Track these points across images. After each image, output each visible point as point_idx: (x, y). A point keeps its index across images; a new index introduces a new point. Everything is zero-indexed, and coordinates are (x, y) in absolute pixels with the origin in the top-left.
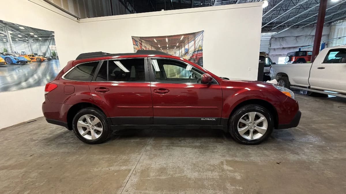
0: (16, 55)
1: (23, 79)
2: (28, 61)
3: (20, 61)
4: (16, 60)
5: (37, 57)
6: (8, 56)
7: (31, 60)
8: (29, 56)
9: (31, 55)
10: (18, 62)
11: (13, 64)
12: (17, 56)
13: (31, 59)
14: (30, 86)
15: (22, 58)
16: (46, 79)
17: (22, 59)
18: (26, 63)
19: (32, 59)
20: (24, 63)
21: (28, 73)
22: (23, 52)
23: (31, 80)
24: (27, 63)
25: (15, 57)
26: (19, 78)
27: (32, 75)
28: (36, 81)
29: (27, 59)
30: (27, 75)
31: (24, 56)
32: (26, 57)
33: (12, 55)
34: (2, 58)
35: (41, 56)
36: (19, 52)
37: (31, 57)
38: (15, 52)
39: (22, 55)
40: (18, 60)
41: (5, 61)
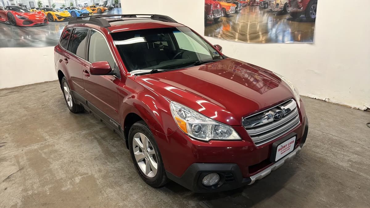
0: (79, 8)
2: (90, 13)
3: (83, 14)
4: (79, 13)
5: (98, 7)
6: (73, 10)
7: (92, 11)
8: (90, 7)
9: (92, 7)
10: (81, 15)
12: (80, 8)
15: (84, 11)
17: (85, 12)
19: (93, 10)
20: (86, 15)
22: (86, 4)
24: (89, 15)
25: (79, 11)
29: (89, 11)
31: (86, 8)
32: (87, 9)
33: (76, 8)
34: (69, 13)
35: (102, 5)
36: (83, 4)
37: (92, 9)
38: (79, 5)
39: (85, 7)
40: (81, 12)
41: (71, 15)
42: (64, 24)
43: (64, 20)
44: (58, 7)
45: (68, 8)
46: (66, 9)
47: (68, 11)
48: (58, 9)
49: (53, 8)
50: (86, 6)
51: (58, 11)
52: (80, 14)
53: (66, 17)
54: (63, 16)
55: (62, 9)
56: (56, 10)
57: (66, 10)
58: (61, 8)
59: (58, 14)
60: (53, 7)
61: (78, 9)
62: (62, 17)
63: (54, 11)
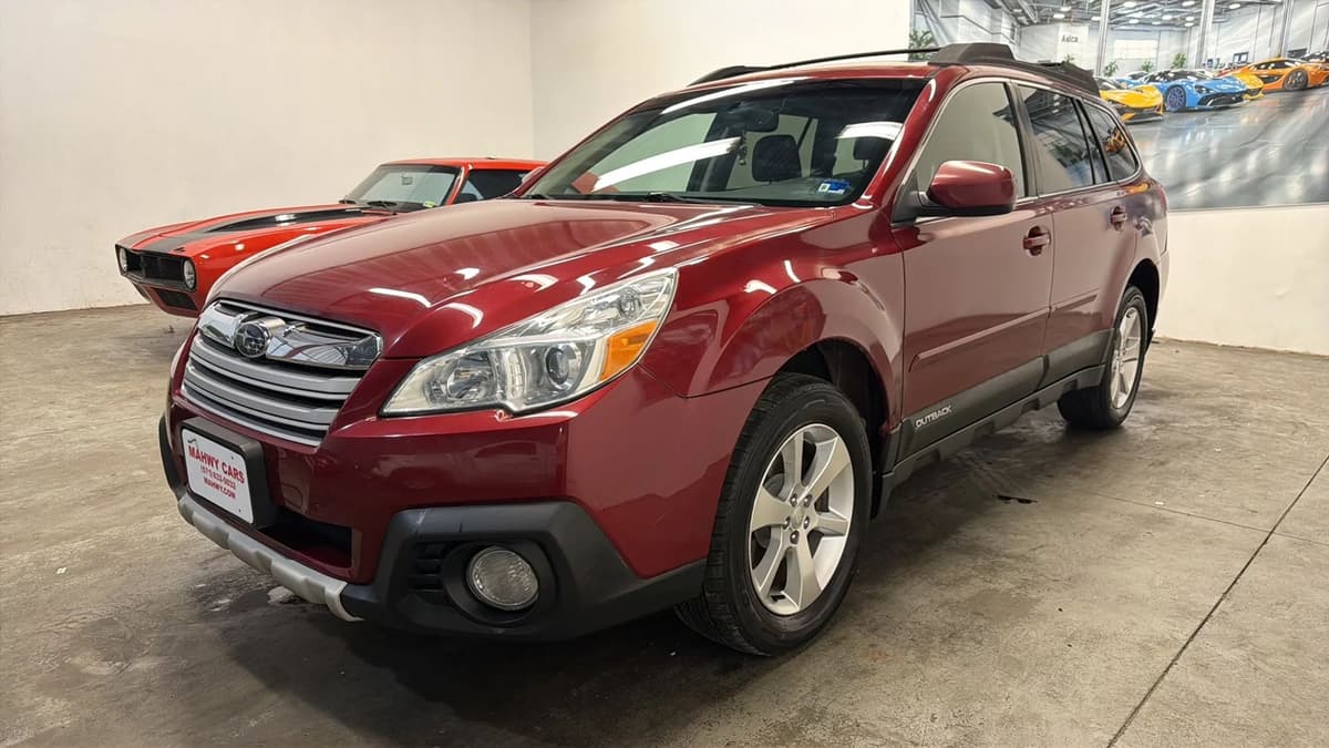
0: (1207, 73)
1: (1195, 169)
2: (1247, 92)
3: (1217, 95)
4: (1200, 92)
5: (1298, 64)
6: (1179, 81)
7: (1260, 84)
8: (1258, 67)
9: (1267, 64)
10: (1203, 101)
11: (1184, 110)
12: (1210, 74)
13: (1262, 79)
14: (1209, 203)
15: (1225, 82)
16: (1302, 174)
17: (1225, 87)
18: (1236, 102)
19: (1266, 80)
20: (1224, 102)
21: (1220, 147)
22: (1240, 55)
23: (1226, 178)
24: (1240, 99)
25: (1201, 83)
26: (1181, 167)
27: (1241, 155)
28: (1247, 181)
29: (1249, 81)
30: (1214, 152)
31: (1239, 71)
32: (1242, 73)
33: (1192, 74)
34: (1157, 92)
35: (1320, 57)
36: (1226, 57)
37: (1265, 73)
38: (1211, 60)
39: (1232, 67)
40: (1208, 90)
41: (1165, 100)
43: (1133, 118)
44: (1123, 74)
45: (1160, 74)
46: (1152, 79)
47: (1158, 87)
48: (1121, 81)
49: (1106, 78)
50: (1240, 62)
51: (1119, 87)
52: (1200, 96)
53: (1141, 110)
54: (1133, 105)
55: (1138, 81)
56: (1114, 84)
57: (1151, 84)
58: (1134, 77)
59: (1117, 98)
60: (1106, 74)
61: (1200, 78)
62: (1128, 107)
63: (1107, 88)
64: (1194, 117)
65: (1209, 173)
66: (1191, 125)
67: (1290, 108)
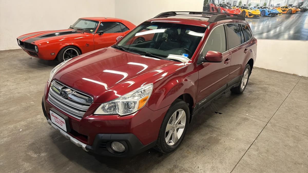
1: (266, 30)
2: (279, 13)
3: (272, 13)
5: (290, 8)
6: (264, 9)
7: (282, 12)
8: (282, 8)
9: (284, 7)
10: (269, 14)
11: (265, 16)
12: (271, 8)
13: (282, 10)
14: (268, 38)
15: (274, 10)
16: (288, 33)
17: (274, 12)
18: (276, 15)
19: (283, 11)
20: (274, 15)
21: (272, 25)
22: (278, 4)
23: (272, 32)
24: (277, 15)
25: (269, 10)
26: (263, 29)
27: (276, 27)
28: (276, 34)
29: (279, 11)
30: (270, 26)
31: (277, 8)
33: (267, 8)
34: (259, 11)
35: (295, 7)
36: (275, 5)
37: (283, 9)
38: (272, 5)
39: (276, 7)
40: (270, 12)
41: (261, 13)
42: (251, 20)
43: (253, 17)
44: (252, 6)
45: (260, 7)
46: (259, 8)
47: (260, 10)
48: (252, 8)
49: (248, 7)
50: (278, 6)
51: (251, 9)
52: (269, 13)
53: (255, 15)
54: (254, 14)
55: (255, 8)
56: (250, 9)
57: (258, 9)
58: (255, 7)
59: (250, 12)
60: (248, 6)
61: (269, 9)
62: (253, 14)
63: (249, 9)
64: (267, 18)
65: (269, 31)
66: (265, 20)
67: (288, 18)
